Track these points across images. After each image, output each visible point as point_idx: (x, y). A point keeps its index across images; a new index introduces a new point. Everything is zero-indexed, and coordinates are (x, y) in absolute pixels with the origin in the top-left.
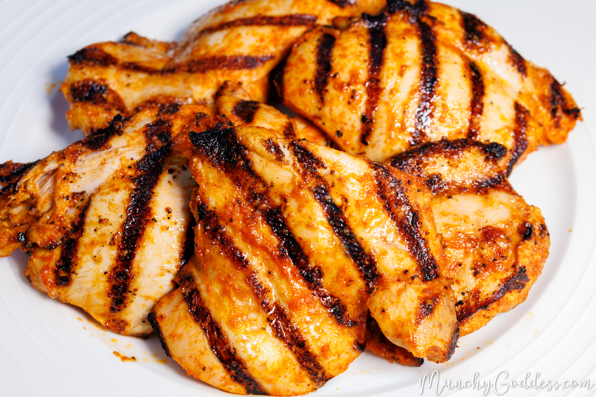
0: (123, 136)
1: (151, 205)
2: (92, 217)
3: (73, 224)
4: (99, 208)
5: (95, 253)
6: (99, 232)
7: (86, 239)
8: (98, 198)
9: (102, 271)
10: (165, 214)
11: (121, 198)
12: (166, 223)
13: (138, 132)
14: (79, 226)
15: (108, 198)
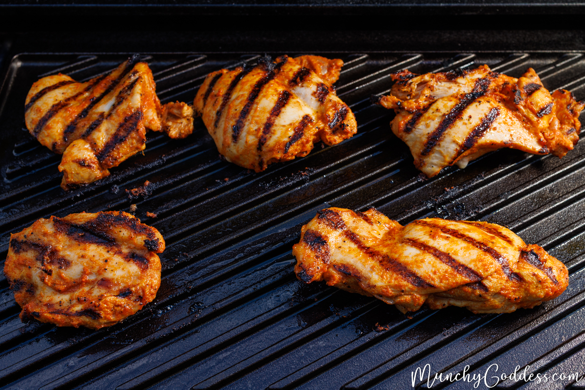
0: (465, 79)
1: (463, 112)
2: (434, 107)
3: (424, 107)
4: (440, 104)
5: (428, 122)
6: (434, 114)
7: (427, 115)
8: (440, 100)
9: (427, 132)
10: (468, 118)
11: (451, 104)
12: (466, 122)
13: (473, 80)
14: (426, 109)
15: (445, 102)
